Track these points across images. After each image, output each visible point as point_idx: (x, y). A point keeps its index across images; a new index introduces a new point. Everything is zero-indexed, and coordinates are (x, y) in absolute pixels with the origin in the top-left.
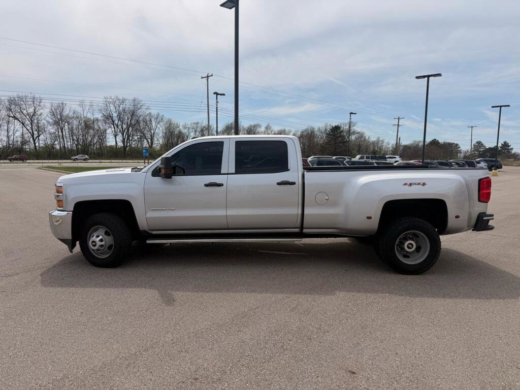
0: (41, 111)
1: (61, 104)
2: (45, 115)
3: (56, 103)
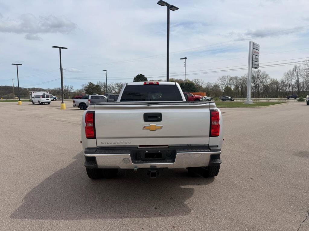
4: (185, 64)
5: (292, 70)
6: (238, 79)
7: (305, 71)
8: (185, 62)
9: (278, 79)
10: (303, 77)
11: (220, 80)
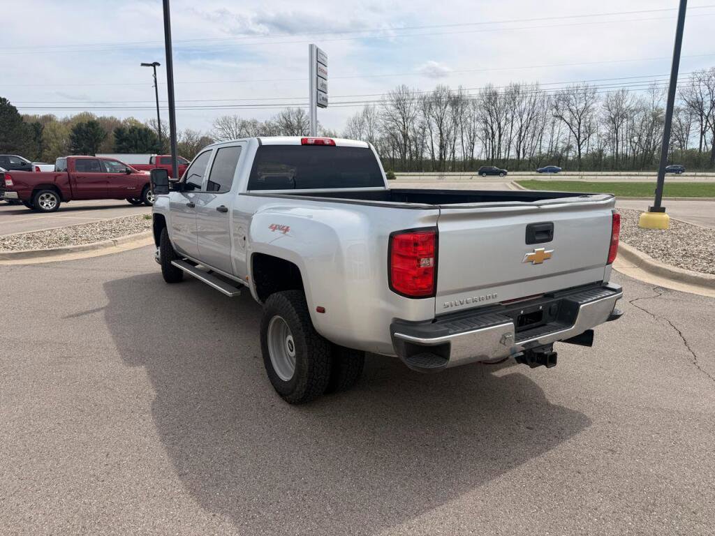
0: (594, 105)
1: (621, 93)
2: (599, 110)
3: (614, 90)
4: (156, 79)
5: (360, 115)
6: (258, 126)
7: (382, 119)
8: (155, 73)
9: (337, 132)
10: (381, 131)
11: (219, 127)
